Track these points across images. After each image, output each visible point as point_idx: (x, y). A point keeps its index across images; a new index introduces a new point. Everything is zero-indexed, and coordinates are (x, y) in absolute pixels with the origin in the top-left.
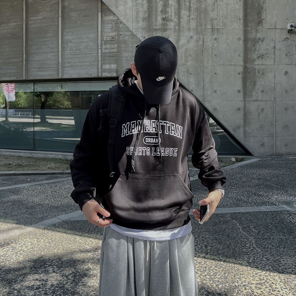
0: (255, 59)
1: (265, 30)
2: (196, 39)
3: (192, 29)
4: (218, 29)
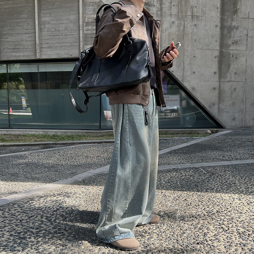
0: (230, 45)
1: (239, 19)
3: (174, 15)
4: (197, 16)
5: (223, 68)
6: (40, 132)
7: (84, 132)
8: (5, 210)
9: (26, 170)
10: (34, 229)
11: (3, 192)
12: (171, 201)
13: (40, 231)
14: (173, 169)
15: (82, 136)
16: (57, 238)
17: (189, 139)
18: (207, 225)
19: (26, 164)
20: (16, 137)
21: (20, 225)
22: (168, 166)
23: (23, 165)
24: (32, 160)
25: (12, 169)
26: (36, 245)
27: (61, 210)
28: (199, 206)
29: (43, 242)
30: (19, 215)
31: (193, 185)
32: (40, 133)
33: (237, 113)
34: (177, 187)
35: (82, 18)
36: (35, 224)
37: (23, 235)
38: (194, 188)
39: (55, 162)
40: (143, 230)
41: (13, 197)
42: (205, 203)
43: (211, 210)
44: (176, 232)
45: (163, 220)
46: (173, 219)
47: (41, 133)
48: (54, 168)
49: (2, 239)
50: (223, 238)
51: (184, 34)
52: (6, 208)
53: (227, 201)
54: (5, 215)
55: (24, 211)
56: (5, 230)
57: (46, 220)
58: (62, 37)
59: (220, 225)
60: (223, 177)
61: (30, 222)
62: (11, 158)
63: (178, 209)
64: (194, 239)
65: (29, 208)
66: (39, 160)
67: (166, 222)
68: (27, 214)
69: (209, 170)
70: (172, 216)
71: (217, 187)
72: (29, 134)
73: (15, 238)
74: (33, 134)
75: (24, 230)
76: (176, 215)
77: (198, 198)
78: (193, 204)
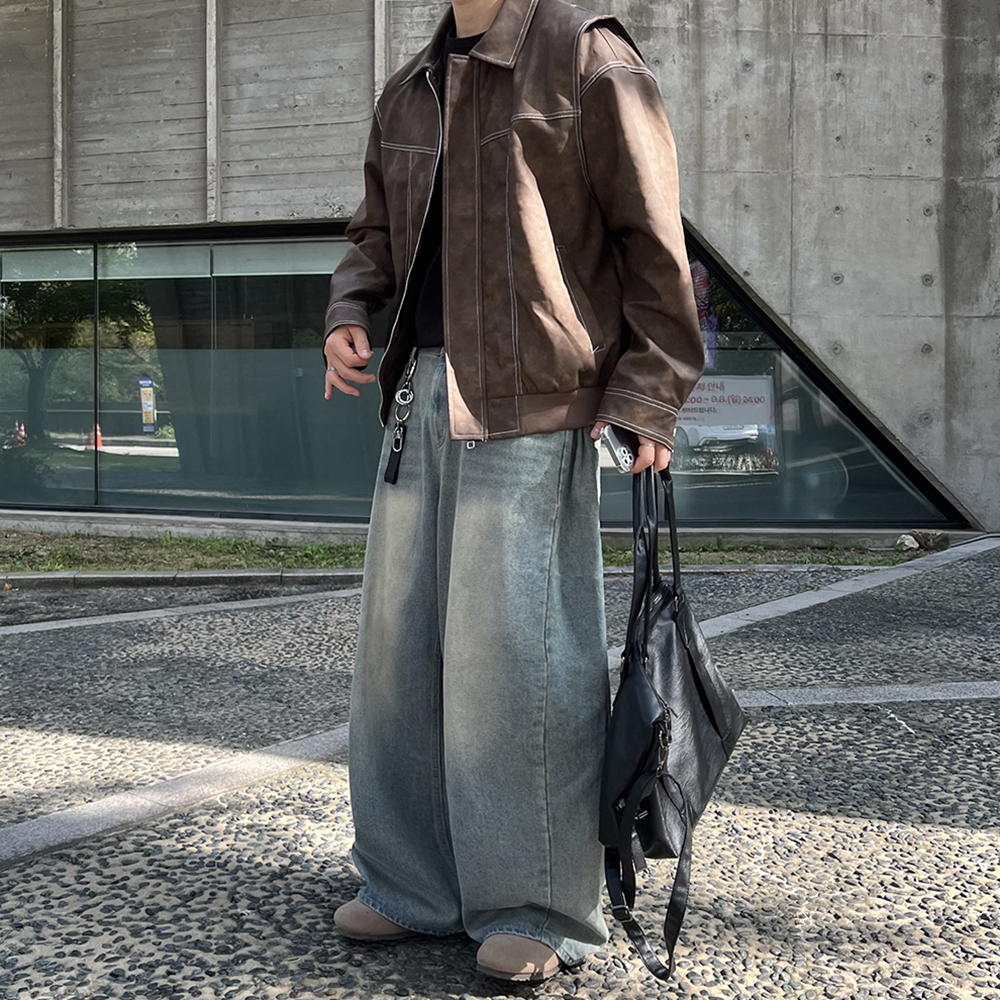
2: (766, 72)
3: (749, 35)
4: (846, 37)
5: (959, 257)
6: (217, 528)
8: (88, 861)
9: (161, 691)
10: (210, 951)
11: (77, 783)
12: (762, 858)
14: (763, 709)
17: (824, 574)
18: (941, 979)
19: (162, 661)
20: (121, 549)
21: (149, 933)
23: (150, 666)
24: (184, 645)
25: (110, 685)
27: (297, 871)
28: (897, 886)
30: (142, 886)
31: (859, 786)
32: (216, 531)
34: (788, 795)
35: (383, 54)
38: (865, 804)
39: (275, 659)
41: (116, 804)
42: (924, 876)
43: (955, 912)
45: (736, 941)
46: (785, 944)
47: (220, 532)
48: (270, 684)
49: (79, 989)
51: (791, 112)
52: (91, 852)
54: (88, 886)
55: (162, 870)
56: (89, 952)
57: (252, 915)
58: (306, 134)
60: (994, 753)
61: (188, 920)
62: (102, 636)
63: (800, 897)
65: (177, 858)
66: (214, 648)
67: (753, 951)
68: (175, 882)
69: (927, 721)
70: (775, 930)
71: (970, 800)
72: (171, 538)
73: (133, 990)
74: (188, 536)
75: (166, 956)
76: (797, 927)
77: (891, 848)
78: (870, 878)
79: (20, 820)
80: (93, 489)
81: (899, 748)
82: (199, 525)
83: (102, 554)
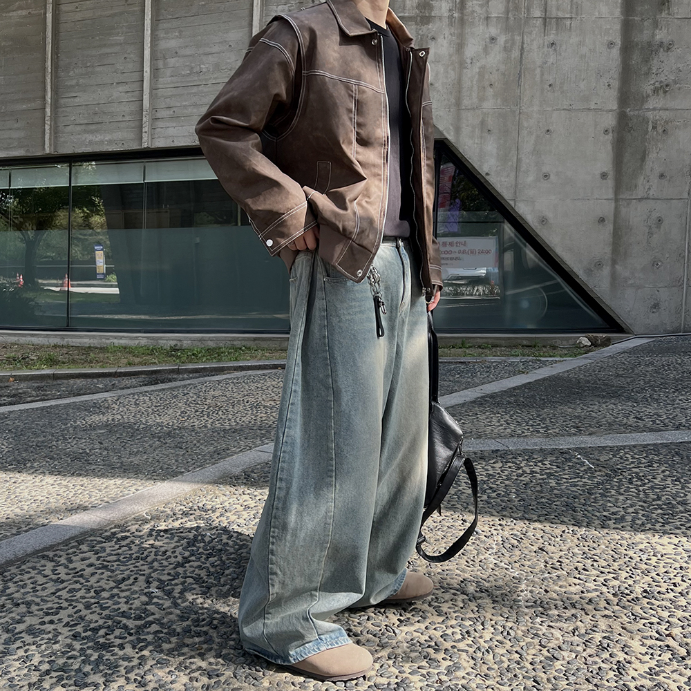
0: (648, 96)
1: (676, 21)
2: (505, 44)
4: (558, 19)
5: (625, 160)
6: (141, 339)
7: (249, 339)
8: (60, 559)
9: (106, 445)
10: (131, 618)
11: (53, 508)
12: (494, 551)
13: (145, 627)
14: (493, 451)
15: (243, 348)
16: (191, 650)
17: (531, 363)
18: (620, 634)
19: (107, 426)
20: (83, 354)
21: (96, 607)
22: (478, 441)
23: (100, 429)
24: (121, 415)
25: (75, 442)
26: (139, 668)
27: (194, 561)
28: (587, 571)
29: (155, 662)
30: (93, 574)
31: (558, 503)
32: (141, 341)
33: (664, 289)
34: (511, 508)
36: (131, 604)
37: (104, 637)
38: (563, 515)
39: (176, 421)
40: (427, 638)
41: (78, 520)
42: (604, 564)
43: (626, 588)
44: (528, 654)
45: (477, 609)
46: (511, 611)
47: (144, 342)
48: (174, 437)
49: (53, 646)
50: (678, 684)
51: (521, 69)
52: (62, 553)
53: (671, 561)
54: (59, 576)
55: (105, 563)
56: (60, 620)
57: (159, 593)
59: (661, 637)
60: (647, 481)
61: (119, 597)
62: (71, 411)
63: (520, 578)
64: (587, 680)
65: (115, 555)
66: (139, 416)
67: (489, 616)
68: (113, 571)
69: (602, 460)
70: (504, 601)
71: (633, 513)
72: (114, 346)
73: (85, 646)
74: (124, 345)
75: (105, 622)
76: (519, 598)
77: (581, 544)
78: (568, 565)
79: (18, 533)
80: (66, 316)
81: (584, 478)
82: (131, 338)
83: (71, 358)
